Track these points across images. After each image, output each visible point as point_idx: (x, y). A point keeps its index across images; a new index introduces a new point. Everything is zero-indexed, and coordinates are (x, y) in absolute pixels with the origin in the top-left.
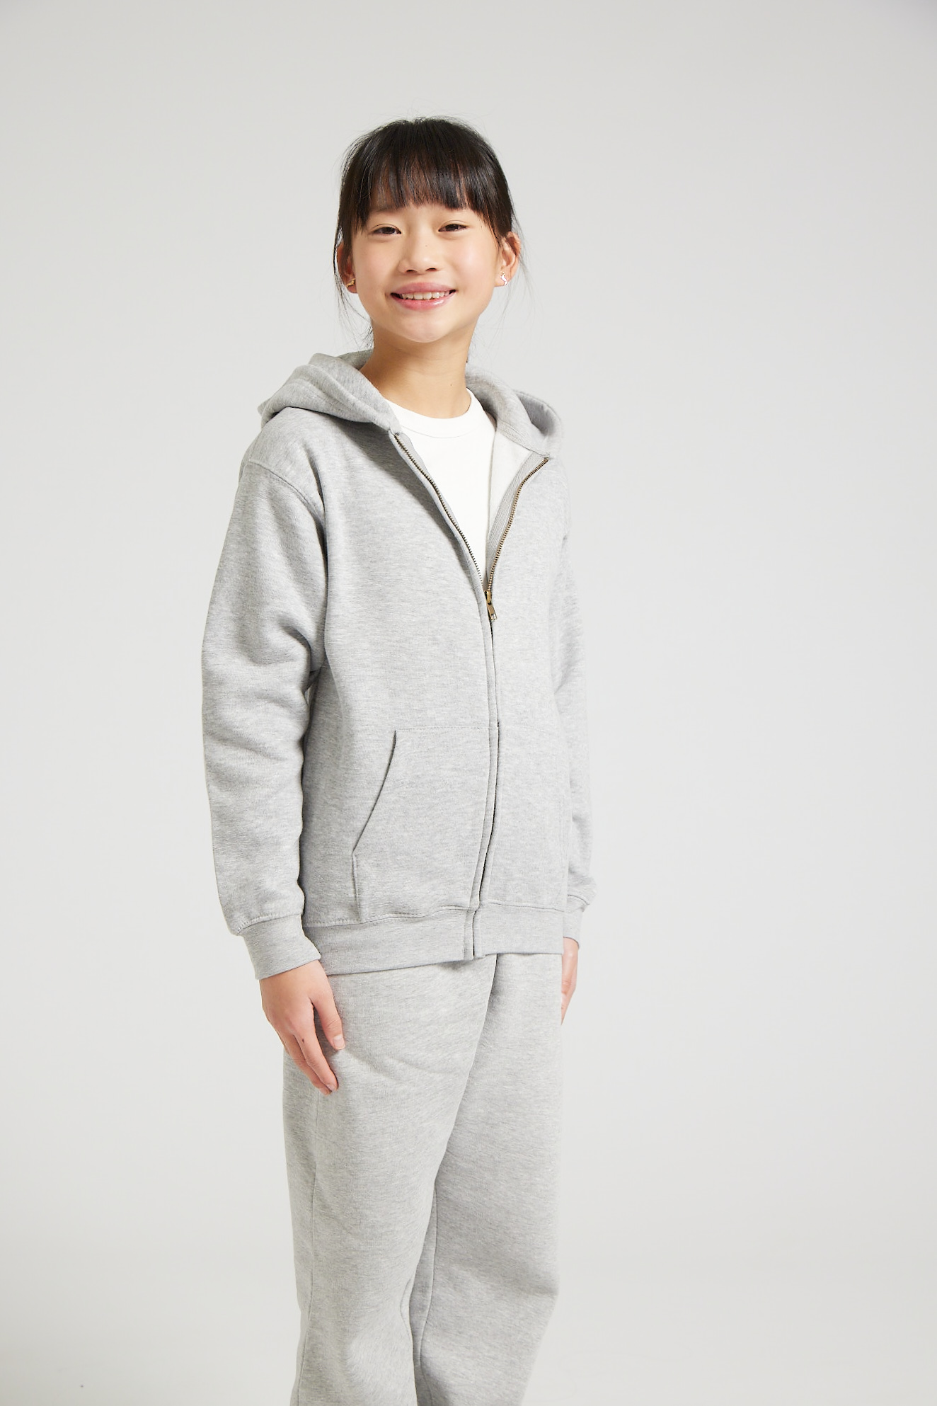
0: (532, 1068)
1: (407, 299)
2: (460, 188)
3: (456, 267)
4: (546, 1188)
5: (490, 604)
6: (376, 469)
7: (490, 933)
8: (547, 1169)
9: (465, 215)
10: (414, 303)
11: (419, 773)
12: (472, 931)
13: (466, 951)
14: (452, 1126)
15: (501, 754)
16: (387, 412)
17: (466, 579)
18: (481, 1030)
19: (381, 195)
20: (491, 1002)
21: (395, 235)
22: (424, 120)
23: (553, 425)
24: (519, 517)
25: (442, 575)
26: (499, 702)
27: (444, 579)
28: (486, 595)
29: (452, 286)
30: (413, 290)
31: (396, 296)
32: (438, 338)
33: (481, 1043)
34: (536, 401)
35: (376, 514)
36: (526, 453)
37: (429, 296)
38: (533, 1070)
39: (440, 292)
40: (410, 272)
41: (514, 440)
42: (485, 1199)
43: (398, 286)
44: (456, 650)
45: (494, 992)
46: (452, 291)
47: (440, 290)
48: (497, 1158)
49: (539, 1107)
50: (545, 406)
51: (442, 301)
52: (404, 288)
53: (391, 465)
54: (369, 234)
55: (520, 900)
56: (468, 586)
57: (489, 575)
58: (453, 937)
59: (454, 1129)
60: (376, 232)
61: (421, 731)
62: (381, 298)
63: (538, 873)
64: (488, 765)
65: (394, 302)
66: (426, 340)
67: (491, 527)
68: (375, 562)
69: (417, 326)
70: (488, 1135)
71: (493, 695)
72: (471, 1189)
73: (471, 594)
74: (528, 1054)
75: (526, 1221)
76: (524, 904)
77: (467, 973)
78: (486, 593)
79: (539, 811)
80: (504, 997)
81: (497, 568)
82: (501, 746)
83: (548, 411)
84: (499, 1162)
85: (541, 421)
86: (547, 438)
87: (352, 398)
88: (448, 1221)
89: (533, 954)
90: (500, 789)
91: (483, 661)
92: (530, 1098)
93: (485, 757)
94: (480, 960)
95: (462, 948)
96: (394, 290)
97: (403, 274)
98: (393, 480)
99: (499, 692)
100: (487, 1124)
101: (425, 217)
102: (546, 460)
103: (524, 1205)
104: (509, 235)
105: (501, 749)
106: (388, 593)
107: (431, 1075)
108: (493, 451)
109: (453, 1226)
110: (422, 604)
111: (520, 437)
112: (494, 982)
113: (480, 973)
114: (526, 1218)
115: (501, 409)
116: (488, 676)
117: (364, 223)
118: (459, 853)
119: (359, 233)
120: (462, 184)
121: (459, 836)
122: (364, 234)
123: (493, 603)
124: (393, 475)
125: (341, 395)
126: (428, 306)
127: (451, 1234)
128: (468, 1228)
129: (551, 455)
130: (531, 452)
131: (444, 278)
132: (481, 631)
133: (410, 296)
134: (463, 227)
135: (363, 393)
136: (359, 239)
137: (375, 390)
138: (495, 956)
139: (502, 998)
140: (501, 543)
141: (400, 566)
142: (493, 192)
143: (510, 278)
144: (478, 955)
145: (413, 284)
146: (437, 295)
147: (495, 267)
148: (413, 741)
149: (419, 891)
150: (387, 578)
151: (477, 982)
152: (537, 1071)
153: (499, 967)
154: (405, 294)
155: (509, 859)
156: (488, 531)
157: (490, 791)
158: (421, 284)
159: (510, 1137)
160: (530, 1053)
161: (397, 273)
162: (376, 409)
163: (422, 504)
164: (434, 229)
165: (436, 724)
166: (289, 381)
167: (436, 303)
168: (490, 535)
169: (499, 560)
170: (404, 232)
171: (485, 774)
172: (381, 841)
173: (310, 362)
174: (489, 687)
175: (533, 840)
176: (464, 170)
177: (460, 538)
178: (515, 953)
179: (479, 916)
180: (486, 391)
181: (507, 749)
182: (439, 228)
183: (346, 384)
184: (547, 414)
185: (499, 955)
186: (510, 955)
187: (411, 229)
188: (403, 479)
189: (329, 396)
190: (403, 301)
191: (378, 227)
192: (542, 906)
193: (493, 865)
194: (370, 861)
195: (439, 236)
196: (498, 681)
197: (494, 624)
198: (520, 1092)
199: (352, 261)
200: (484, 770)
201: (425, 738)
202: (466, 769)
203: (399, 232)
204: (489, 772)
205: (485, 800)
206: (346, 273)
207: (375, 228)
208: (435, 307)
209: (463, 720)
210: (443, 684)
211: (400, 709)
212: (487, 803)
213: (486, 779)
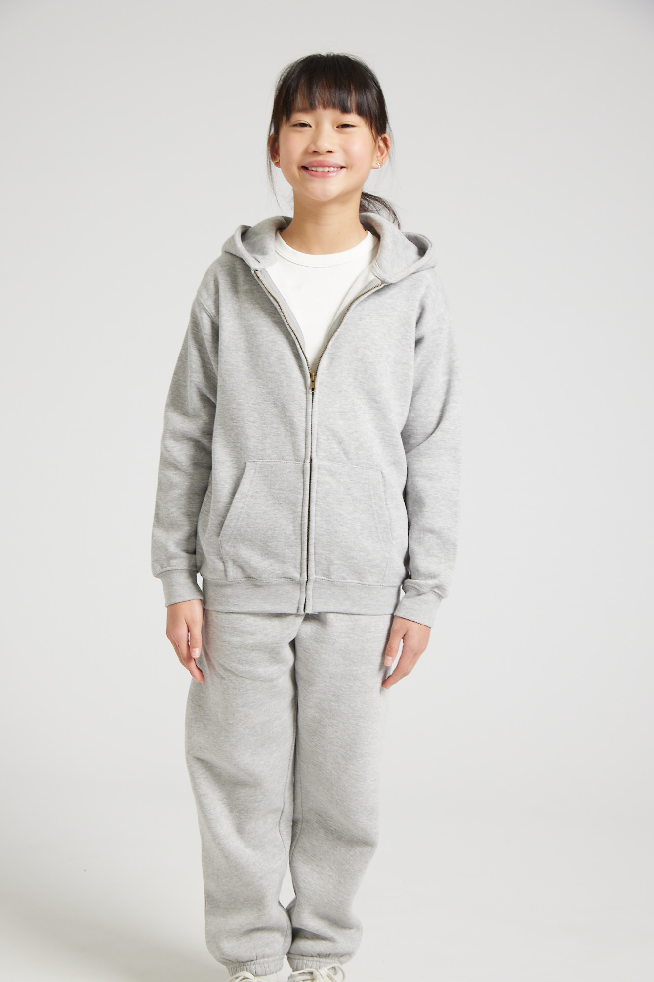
1: (312, 170)
2: (351, 101)
3: (346, 151)
4: (357, 774)
5: (313, 381)
7: (322, 598)
8: (358, 761)
9: (353, 118)
10: (317, 173)
11: (258, 490)
12: (305, 595)
13: (298, 608)
15: (313, 481)
19: (300, 101)
21: (307, 128)
25: (283, 362)
26: (314, 447)
27: (284, 364)
28: (311, 378)
29: (343, 164)
30: (316, 165)
31: (305, 168)
32: (330, 199)
37: (327, 169)
39: (334, 167)
40: (315, 152)
43: (306, 162)
44: (287, 411)
46: (342, 167)
47: (334, 164)
51: (335, 174)
52: (310, 163)
54: (290, 128)
56: (298, 370)
58: (291, 598)
60: (295, 125)
61: (261, 463)
62: (295, 169)
64: (302, 488)
65: (304, 172)
66: (324, 199)
69: (317, 189)
70: (320, 732)
71: (309, 441)
73: (301, 374)
78: (311, 374)
79: (350, 520)
82: (312, 475)
84: (327, 751)
90: (313, 504)
91: (304, 419)
93: (301, 482)
95: (295, 605)
96: (304, 164)
97: (310, 153)
99: (314, 440)
100: (320, 724)
101: (327, 118)
104: (383, 136)
105: (313, 477)
116: (306, 429)
117: (288, 119)
118: (287, 544)
119: (285, 126)
120: (353, 97)
121: (285, 533)
122: (288, 126)
123: (316, 381)
126: (325, 175)
131: (338, 158)
132: (305, 399)
133: (314, 169)
134: (352, 126)
136: (284, 130)
140: (329, 340)
143: (381, 163)
144: (308, 611)
145: (317, 161)
146: (332, 169)
147: (373, 156)
148: (255, 469)
149: (260, 565)
152: (355, 697)
154: (311, 167)
155: (327, 551)
157: (304, 505)
158: (322, 161)
159: (334, 736)
161: (306, 153)
164: (333, 127)
165: (271, 459)
167: (332, 174)
170: (313, 126)
171: (300, 493)
172: (234, 533)
174: (306, 436)
176: (356, 89)
178: (339, 613)
181: (316, 477)
182: (337, 125)
186: (331, 613)
187: (317, 124)
190: (308, 171)
191: (297, 122)
193: (315, 554)
194: (229, 544)
195: (336, 130)
196: (313, 433)
197: (315, 395)
199: (278, 146)
200: (299, 491)
201: (263, 468)
202: (287, 489)
203: (310, 126)
204: (302, 492)
205: (301, 510)
206: (275, 155)
207: (295, 123)
208: (330, 176)
209: (288, 457)
210: (278, 433)
211: (250, 449)
212: (302, 512)
213: (301, 497)
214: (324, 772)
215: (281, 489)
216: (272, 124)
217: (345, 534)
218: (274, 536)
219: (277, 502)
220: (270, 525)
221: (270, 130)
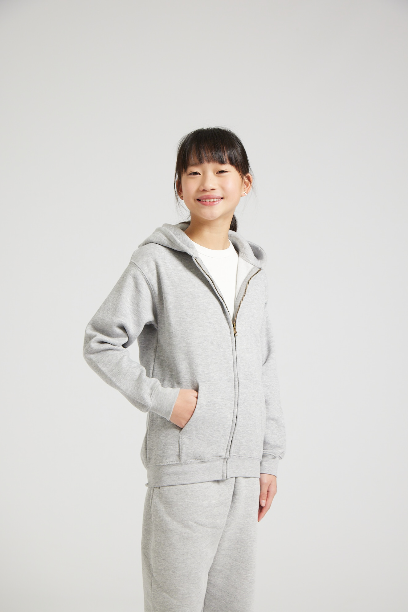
0: (248, 526)
1: (203, 201)
2: (225, 156)
3: (223, 188)
5: (235, 329)
6: (187, 271)
7: (233, 468)
9: (227, 167)
10: (206, 203)
11: (209, 400)
12: (225, 467)
13: (223, 476)
14: (216, 552)
15: (239, 392)
16: (193, 248)
17: (225, 318)
18: (228, 510)
19: (193, 159)
20: (233, 499)
21: (198, 175)
22: (210, 128)
23: (262, 256)
24: (248, 293)
25: (215, 316)
26: (238, 370)
27: (216, 318)
28: (233, 325)
29: (222, 196)
30: (205, 198)
31: (199, 200)
32: (215, 218)
33: (228, 516)
34: (255, 245)
35: (188, 289)
36: (251, 267)
37: (212, 200)
38: (249, 527)
39: (217, 198)
40: (204, 190)
41: (247, 260)
42: (227, 582)
43: (199, 196)
44: (220, 348)
45: (234, 494)
46: (222, 198)
47: (216, 198)
48: (232, 564)
49: (251, 544)
50: (259, 247)
51: (218, 202)
52: (202, 197)
53: (194, 270)
54: (187, 175)
55: (245, 454)
56: (226, 321)
57: (235, 316)
58: (218, 470)
59: (216, 553)
60: (190, 174)
61: (209, 383)
62: (192, 201)
63: (252, 443)
64: (234, 397)
65: (198, 202)
66: (211, 219)
67: (236, 297)
68: (188, 309)
69: (207, 212)
71: (236, 367)
72: (221, 578)
73: (227, 325)
74: (247, 521)
75: (243, 593)
76: (247, 456)
77: (222, 485)
78: (233, 324)
80: (238, 496)
81: (238, 314)
82: (239, 388)
83: (260, 250)
85: (258, 254)
86: (260, 261)
87: (179, 241)
88: (210, 592)
89: (249, 477)
90: (239, 407)
91: (231, 353)
92: (247, 540)
93: (233, 393)
94: (228, 480)
95: (221, 474)
96: (198, 198)
97: (201, 191)
98: (195, 276)
99: (238, 366)
101: (210, 168)
102: (260, 270)
103: (243, 585)
104: (247, 175)
105: (239, 390)
106: (194, 322)
107: (207, 529)
108: (238, 265)
109: (212, 594)
110: (207, 328)
111: (249, 260)
112: (234, 490)
113: (228, 486)
114: (243, 591)
115: (241, 248)
116: (233, 359)
117: (186, 171)
118: (223, 434)
119: (184, 174)
120: (226, 154)
122: (186, 175)
123: (236, 328)
124: (194, 274)
125: (174, 240)
126: (212, 204)
127: (211, 598)
128: (219, 595)
129: (262, 268)
130: (254, 266)
131: (218, 193)
132: (231, 340)
133: (203, 200)
134: (226, 172)
135: (184, 239)
136: (184, 177)
137: (188, 238)
138: (235, 478)
139: (237, 497)
140: (241, 303)
141: (198, 312)
142: (239, 158)
143: (247, 193)
144: (228, 477)
145: (205, 196)
146: (215, 200)
147: (241, 188)
148: (206, 387)
149: (206, 450)
150: (193, 316)
151: (227, 489)
153: (236, 484)
154: (202, 199)
155: (242, 437)
156: (235, 298)
157: (235, 408)
158: (208, 195)
160: (248, 520)
161: (198, 191)
162: (188, 246)
163: (207, 286)
164: (214, 173)
165: (214, 380)
166: (154, 233)
167: (216, 203)
168: (236, 299)
169: (239, 311)
170: (202, 174)
171: (233, 400)
172: (192, 429)
173: (163, 226)
174: (234, 364)
175: (251, 429)
176: (227, 149)
177: (222, 301)
178: (242, 477)
179: (229, 461)
180: (234, 240)
181: (241, 390)
182: (216, 172)
183: (177, 235)
184: (260, 251)
185: (236, 478)
186: (240, 478)
187: (204, 173)
188: (199, 276)
189: (170, 240)
190: (201, 202)
191: (191, 172)
192: (253, 457)
193: (236, 439)
194: (186, 437)
195: (216, 175)
196: (238, 362)
197: (237, 337)
198: (243, 537)
199: (181, 186)
200: (232, 399)
201: (210, 385)
202: (226, 398)
203: (200, 174)
204: (234, 400)
205: (233, 412)
206: (180, 192)
207: (190, 173)
208: (215, 204)
209: (224, 378)
210: (216, 362)
211: (200, 373)
212: (234, 413)
213: (233, 403)
214: (230, 581)
215: (222, 399)
216: (177, 173)
217: (251, 426)
218: (218, 429)
219: (221, 407)
220: (217, 423)
221: (175, 177)
